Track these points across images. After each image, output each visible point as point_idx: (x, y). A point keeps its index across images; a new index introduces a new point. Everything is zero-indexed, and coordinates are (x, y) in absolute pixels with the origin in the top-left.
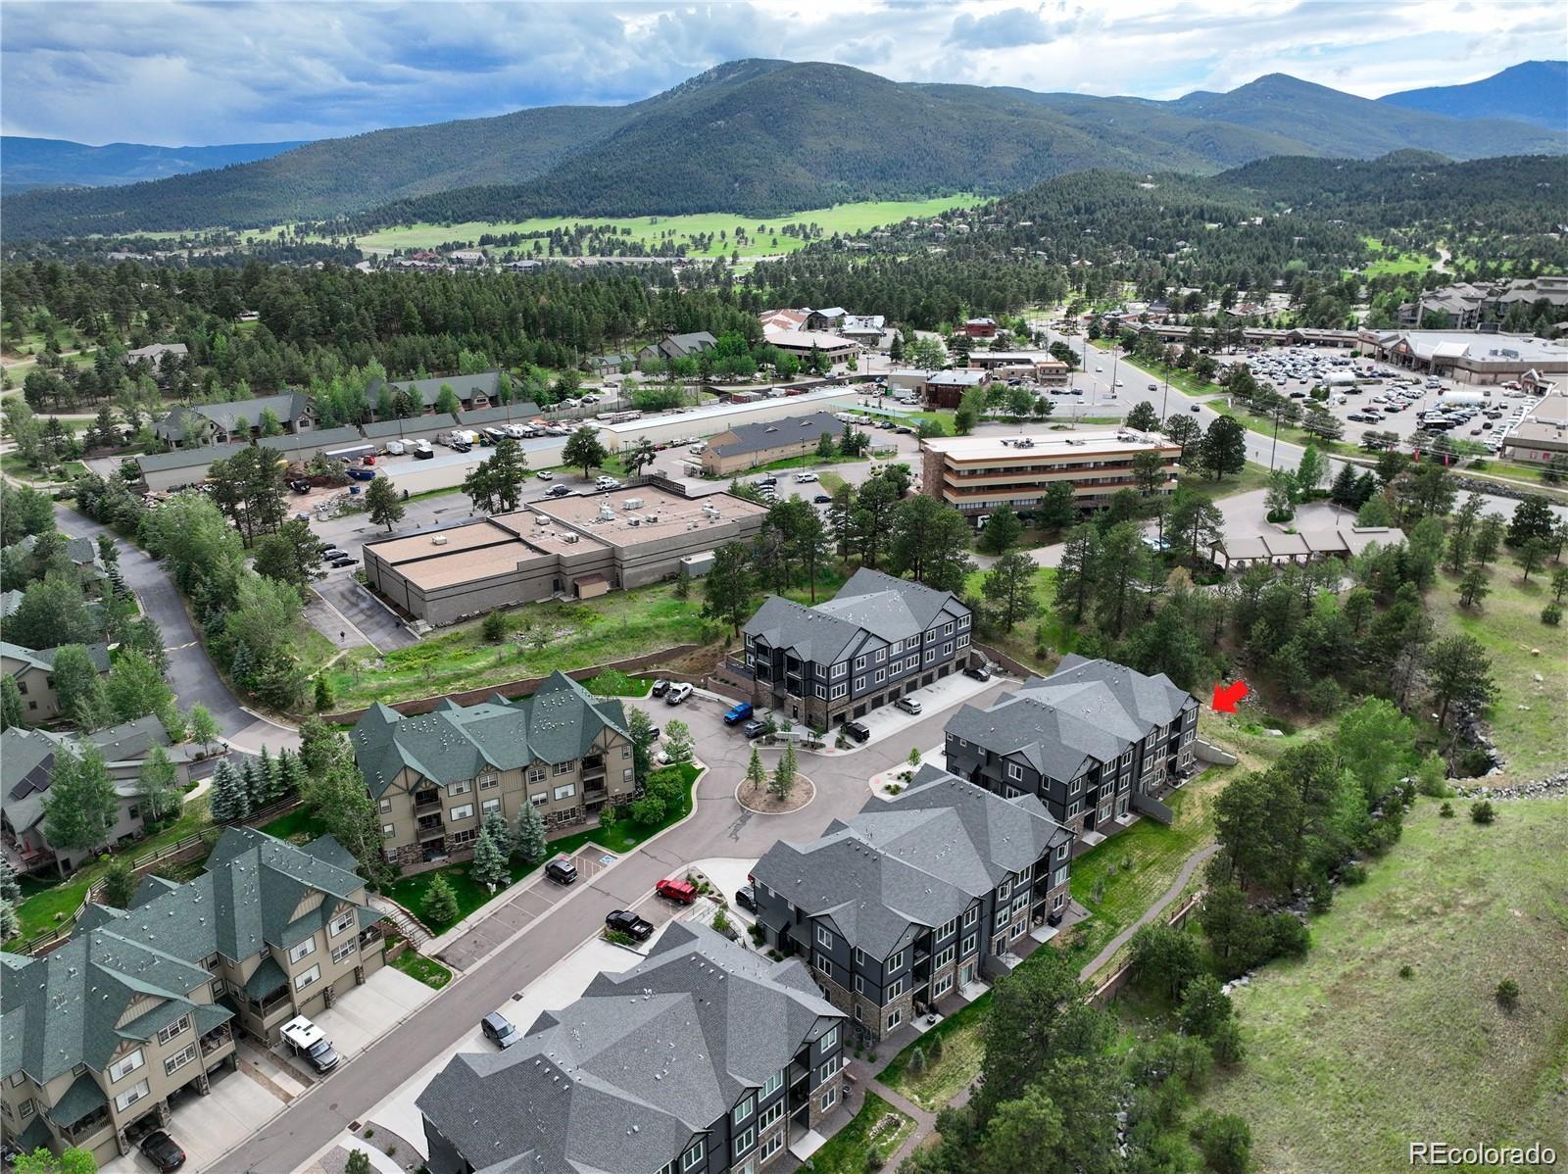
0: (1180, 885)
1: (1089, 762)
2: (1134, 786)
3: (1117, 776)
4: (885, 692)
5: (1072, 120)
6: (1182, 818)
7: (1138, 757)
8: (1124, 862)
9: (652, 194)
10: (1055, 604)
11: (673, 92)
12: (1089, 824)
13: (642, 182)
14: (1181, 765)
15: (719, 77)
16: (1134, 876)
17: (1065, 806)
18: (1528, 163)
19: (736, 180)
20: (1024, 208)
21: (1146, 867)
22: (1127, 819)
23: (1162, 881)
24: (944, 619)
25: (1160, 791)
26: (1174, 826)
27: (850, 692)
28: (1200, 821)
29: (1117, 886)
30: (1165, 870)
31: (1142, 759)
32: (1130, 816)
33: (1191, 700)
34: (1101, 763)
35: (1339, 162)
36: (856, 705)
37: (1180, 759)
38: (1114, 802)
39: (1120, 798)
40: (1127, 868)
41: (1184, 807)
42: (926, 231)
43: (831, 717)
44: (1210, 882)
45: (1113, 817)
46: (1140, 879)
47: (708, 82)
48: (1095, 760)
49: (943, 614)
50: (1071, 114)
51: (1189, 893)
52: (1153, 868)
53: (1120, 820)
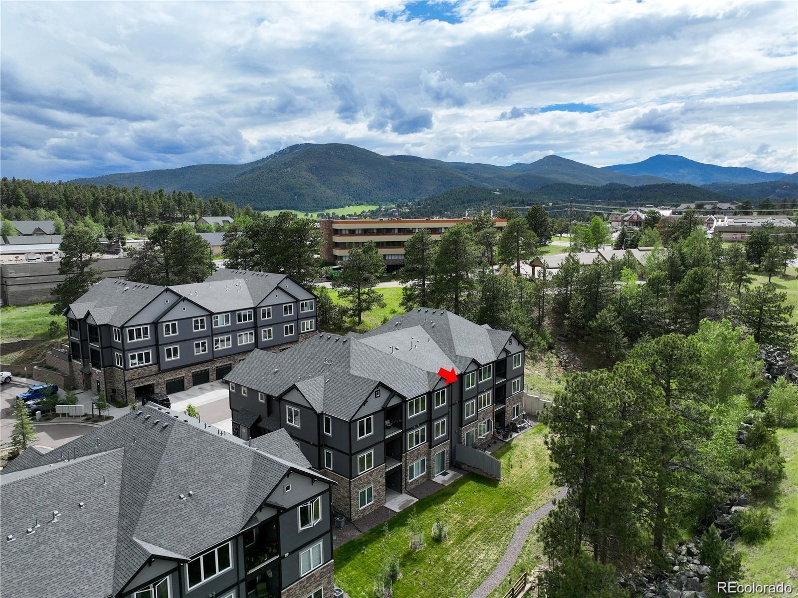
0: (511, 558)
1: (384, 395)
2: (454, 435)
3: (429, 419)
4: (212, 367)
5: (462, 172)
6: (513, 471)
7: (456, 400)
8: (434, 531)
9: (252, 201)
10: (402, 304)
11: (267, 158)
12: (394, 483)
13: (247, 195)
14: (510, 418)
15: (290, 152)
16: (447, 551)
17: (351, 455)
18: (668, 186)
19: (296, 195)
20: (437, 202)
21: (465, 535)
22: (447, 477)
23: (486, 555)
24: (282, 298)
25: (487, 445)
26: (505, 481)
27: (158, 361)
28: (534, 474)
29: (420, 568)
30: (489, 539)
31: (461, 402)
32: (451, 474)
33: (514, 342)
34: (403, 398)
35: (585, 186)
36: (168, 377)
37: (509, 411)
38: (429, 454)
39: (437, 451)
40: (438, 540)
41: (514, 460)
42: (389, 211)
43: (130, 388)
44: (550, 550)
45: (429, 476)
46: (455, 555)
47: (285, 154)
48: (393, 393)
49: (278, 292)
50: (461, 170)
51: (523, 572)
52: (475, 537)
53: (439, 479)
